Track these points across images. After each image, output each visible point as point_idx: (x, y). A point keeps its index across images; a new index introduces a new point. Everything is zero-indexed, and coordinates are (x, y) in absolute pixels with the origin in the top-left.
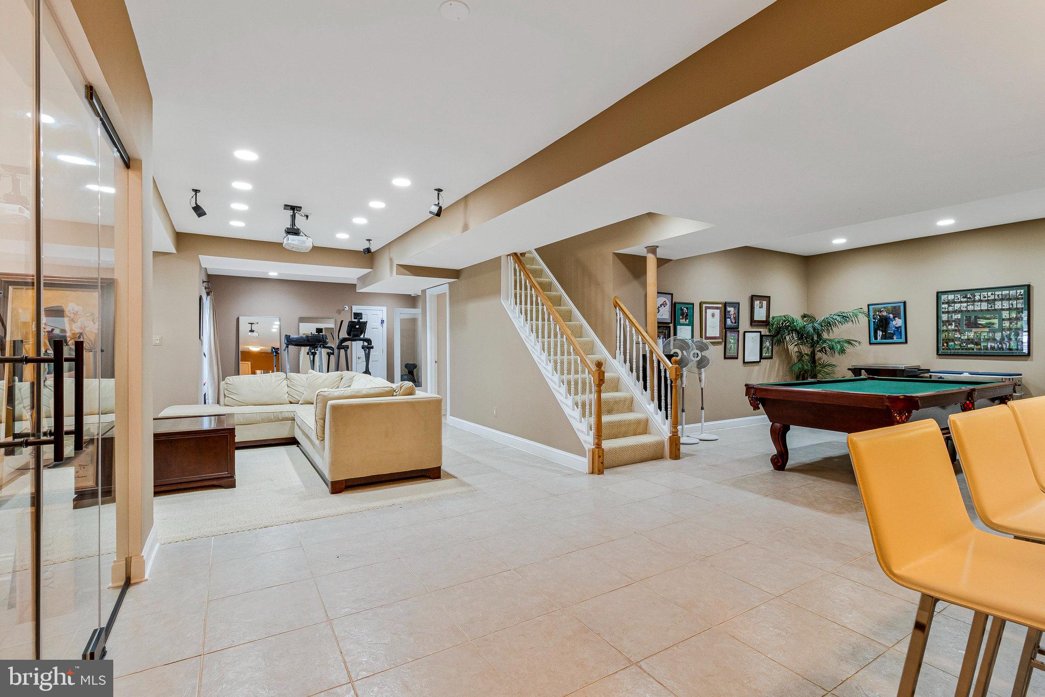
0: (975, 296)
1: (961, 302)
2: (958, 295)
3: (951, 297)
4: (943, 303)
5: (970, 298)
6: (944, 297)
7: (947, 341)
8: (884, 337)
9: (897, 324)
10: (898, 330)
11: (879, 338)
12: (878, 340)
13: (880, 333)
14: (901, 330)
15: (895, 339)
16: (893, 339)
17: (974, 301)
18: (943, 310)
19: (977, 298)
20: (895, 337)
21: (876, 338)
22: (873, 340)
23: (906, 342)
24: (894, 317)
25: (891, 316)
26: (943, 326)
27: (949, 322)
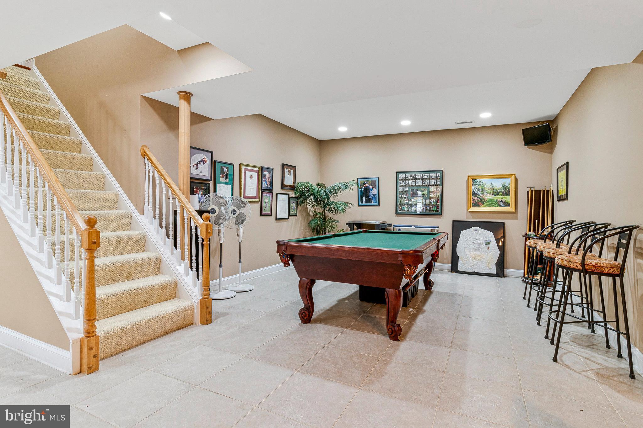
0: (416, 176)
1: (409, 179)
2: (407, 175)
3: (404, 176)
4: (400, 180)
5: (413, 177)
6: (400, 176)
7: (401, 205)
8: (366, 202)
9: (374, 192)
10: (374, 197)
11: (364, 202)
12: (363, 203)
13: (364, 198)
14: (376, 196)
15: (373, 203)
16: (372, 203)
17: (416, 179)
18: (400, 184)
19: (417, 177)
20: (373, 202)
21: (362, 203)
22: (360, 204)
23: (379, 205)
24: (373, 188)
25: (371, 187)
26: (399, 195)
27: (402, 193)
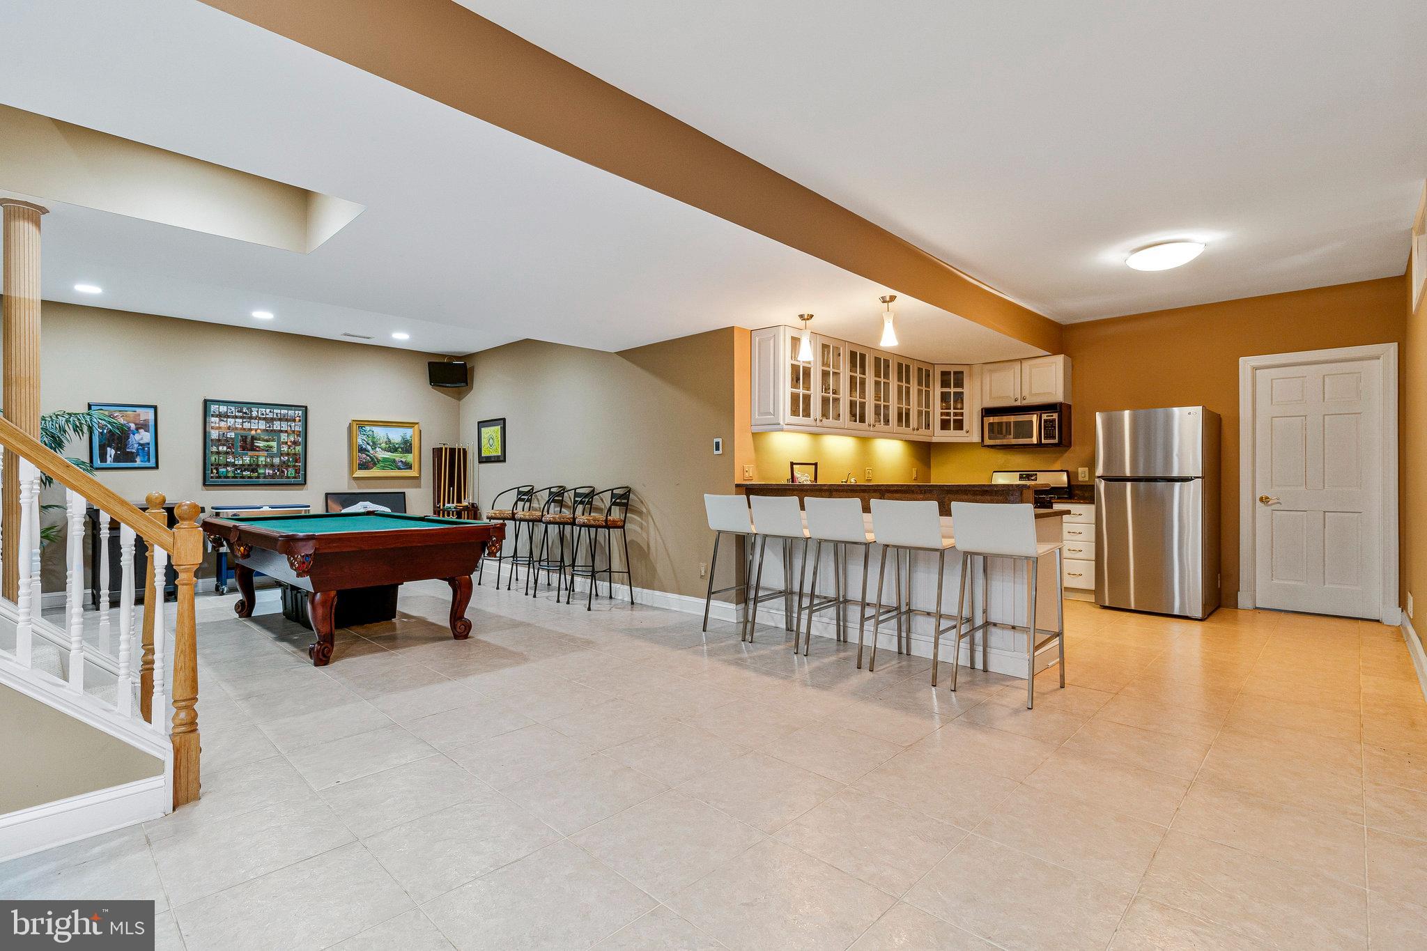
0: (251, 411)
1: (236, 417)
2: (231, 408)
3: (223, 409)
4: (213, 416)
5: (246, 413)
6: (214, 408)
7: (217, 466)
8: (116, 459)
9: (142, 439)
10: (143, 449)
11: (109, 459)
12: (108, 462)
13: (111, 452)
14: (149, 448)
15: (138, 463)
16: (136, 461)
17: (251, 418)
18: (213, 425)
19: (254, 414)
20: (138, 459)
21: (103, 458)
22: (97, 463)
23: (157, 467)
24: (137, 429)
25: (133, 426)
26: (212, 446)
27: (219, 442)
